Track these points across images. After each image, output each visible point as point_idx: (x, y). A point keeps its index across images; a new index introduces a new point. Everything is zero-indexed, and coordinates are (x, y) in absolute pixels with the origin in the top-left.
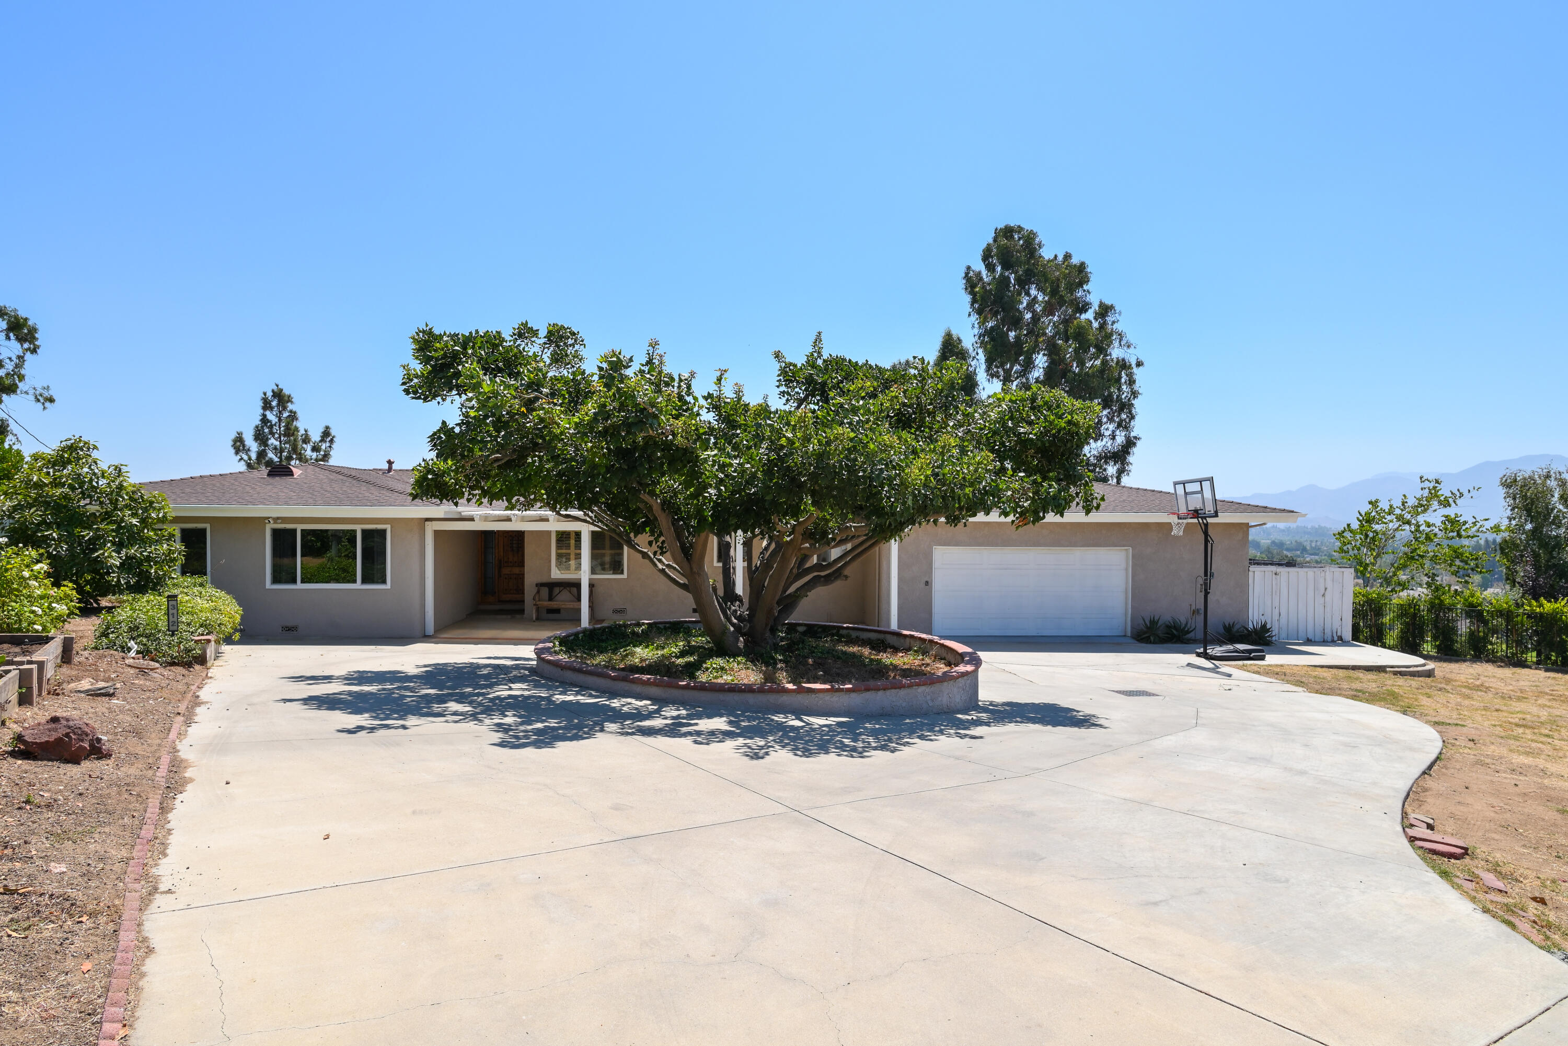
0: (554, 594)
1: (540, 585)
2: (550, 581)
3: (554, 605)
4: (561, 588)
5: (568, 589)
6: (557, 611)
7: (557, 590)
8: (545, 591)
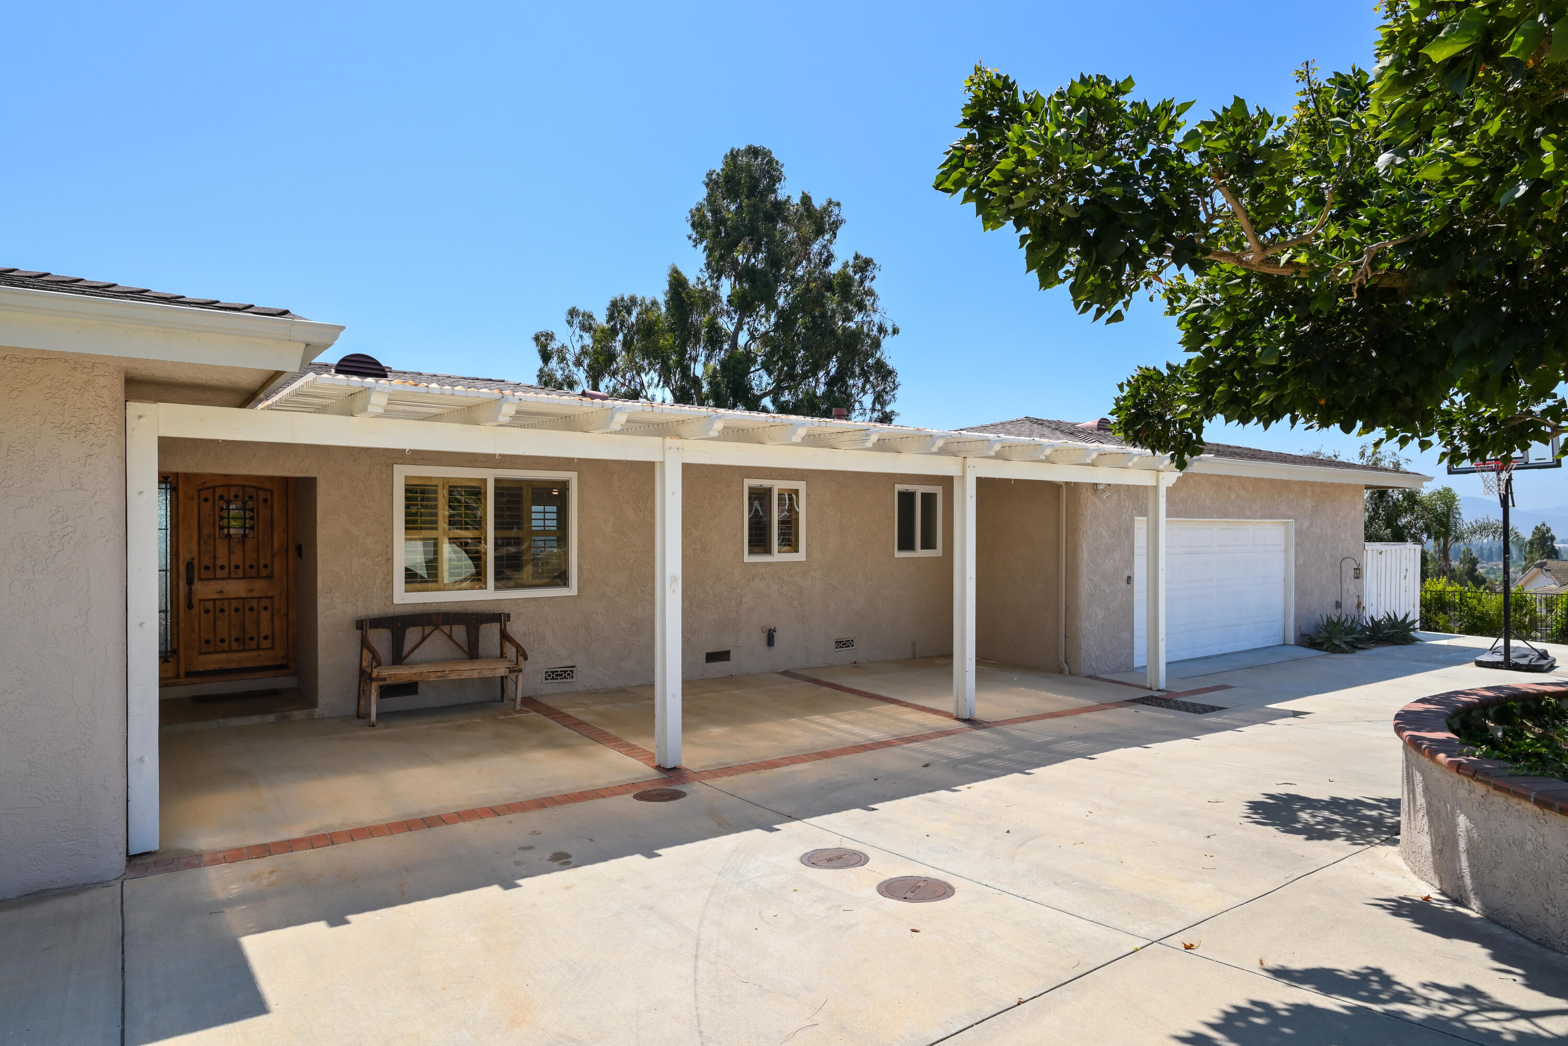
0: (407, 646)
1: (363, 625)
2: (389, 611)
3: (403, 673)
4: (428, 629)
5: (446, 629)
6: (410, 688)
7: (412, 635)
8: (381, 639)
